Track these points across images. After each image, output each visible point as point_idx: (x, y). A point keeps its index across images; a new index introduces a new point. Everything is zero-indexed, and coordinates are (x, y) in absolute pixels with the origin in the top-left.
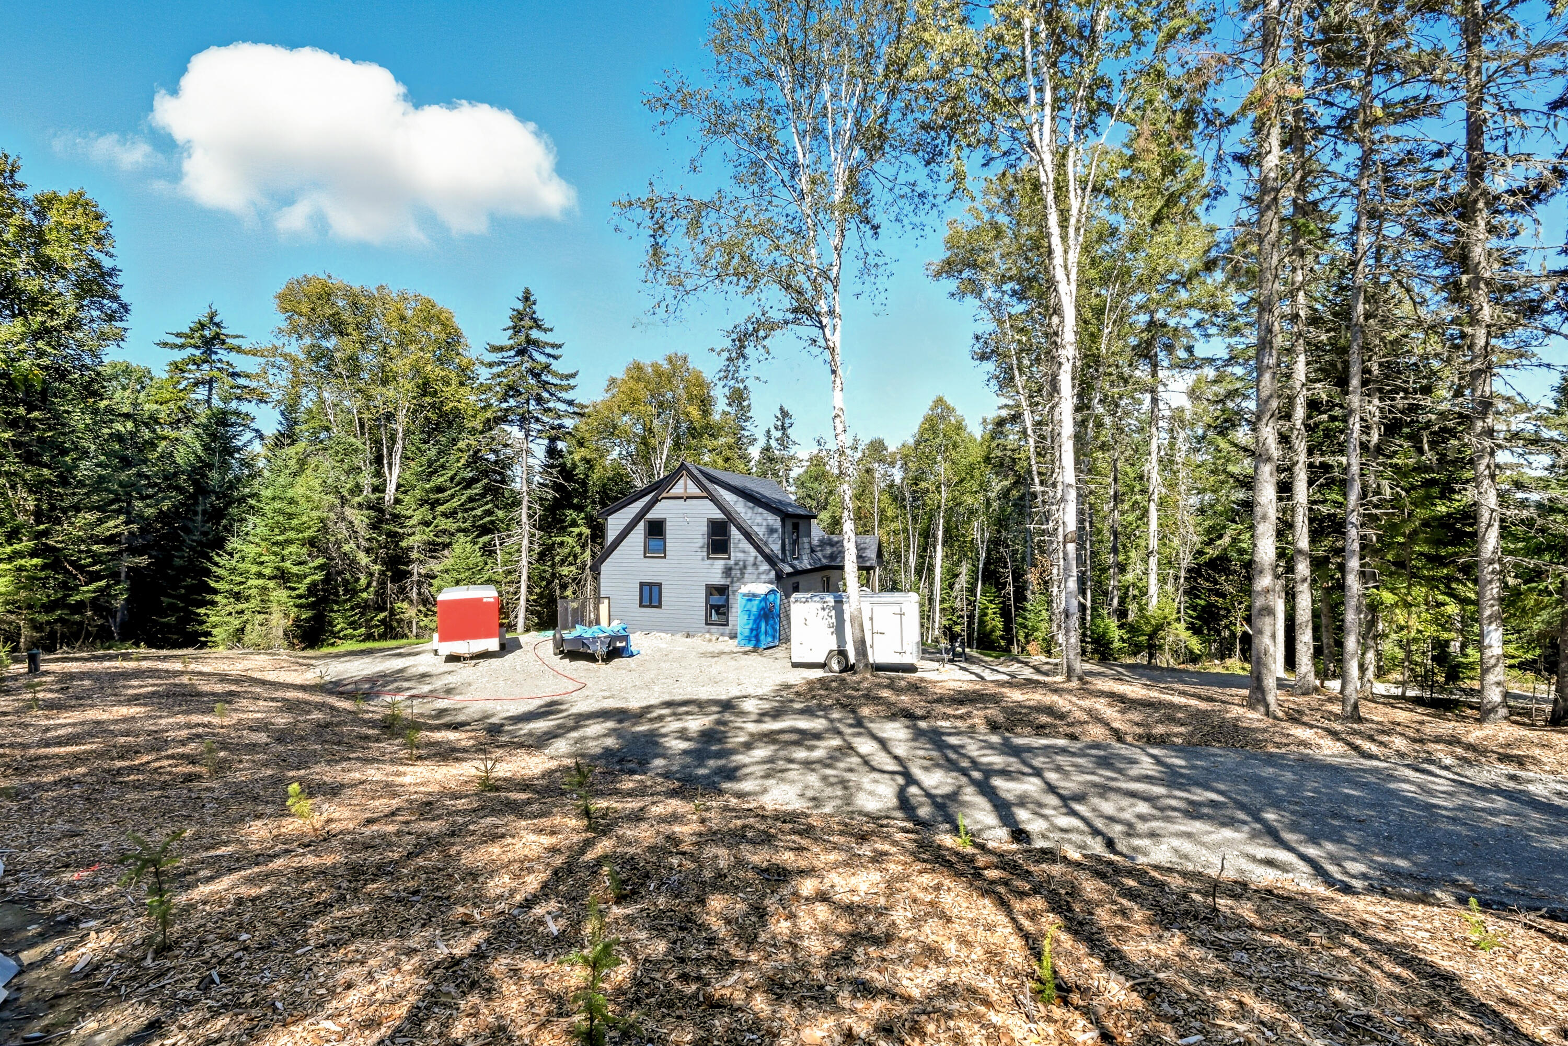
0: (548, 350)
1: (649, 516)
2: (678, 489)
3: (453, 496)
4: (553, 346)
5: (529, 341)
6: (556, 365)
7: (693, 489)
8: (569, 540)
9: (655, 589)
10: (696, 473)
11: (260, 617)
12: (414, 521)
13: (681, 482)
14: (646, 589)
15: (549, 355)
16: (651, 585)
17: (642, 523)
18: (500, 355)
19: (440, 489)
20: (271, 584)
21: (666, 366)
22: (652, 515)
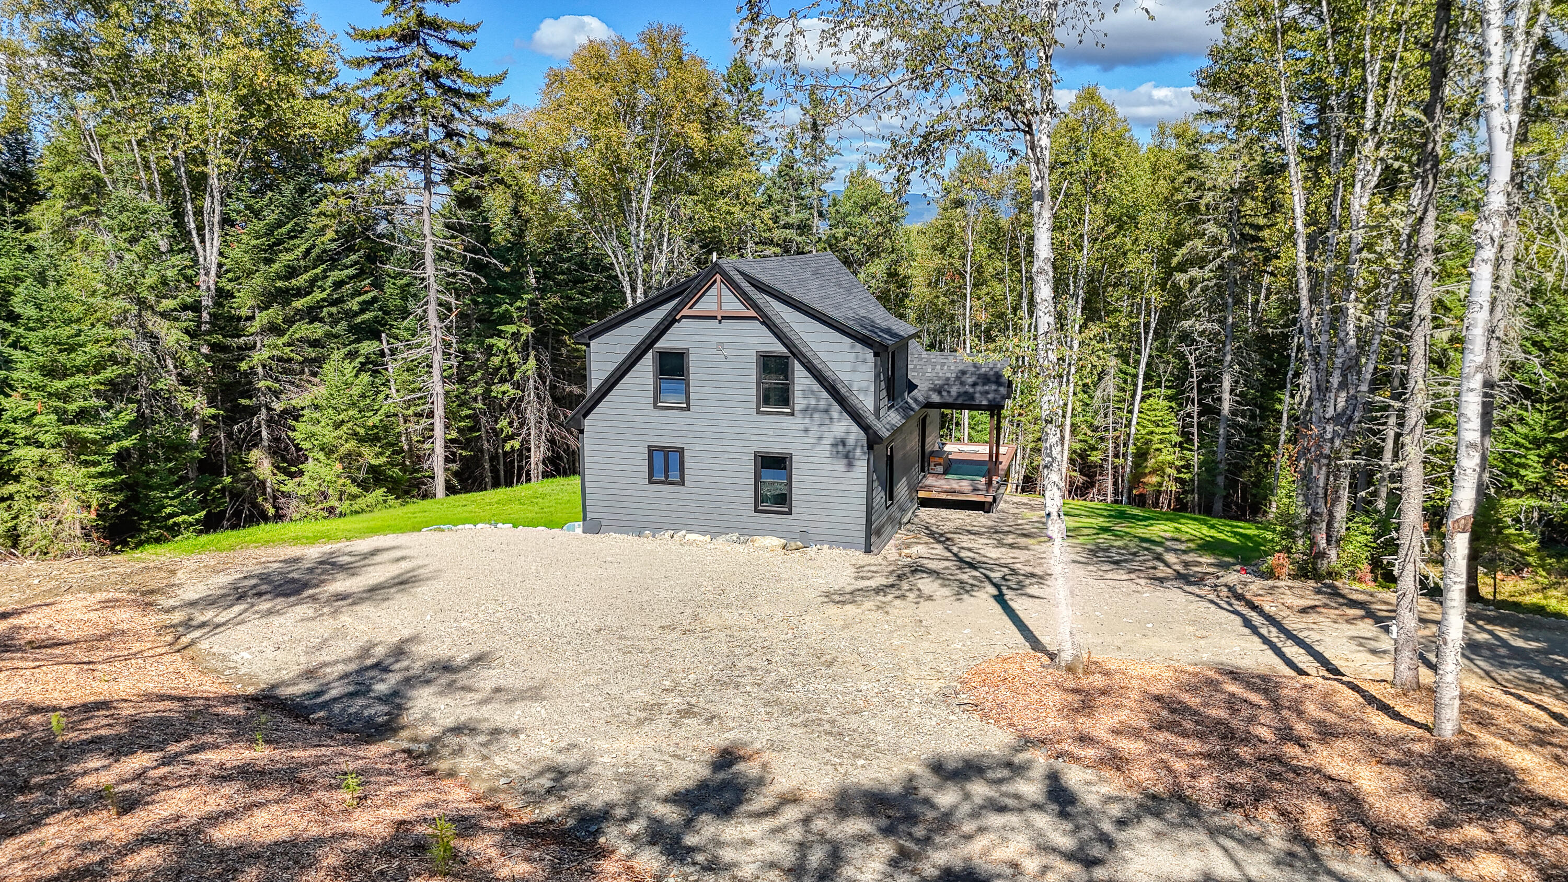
0: (453, 35)
1: (661, 344)
2: (708, 303)
3: (313, 282)
4: (462, 29)
5: (422, 21)
6: (466, 60)
7: (733, 305)
8: (500, 343)
9: (674, 458)
10: (738, 278)
11: (43, 506)
12: (256, 325)
13: (714, 291)
14: (659, 458)
15: (454, 43)
16: (666, 452)
17: (650, 355)
18: (373, 45)
19: (292, 272)
20: (55, 456)
21: (643, 52)
22: (666, 343)
